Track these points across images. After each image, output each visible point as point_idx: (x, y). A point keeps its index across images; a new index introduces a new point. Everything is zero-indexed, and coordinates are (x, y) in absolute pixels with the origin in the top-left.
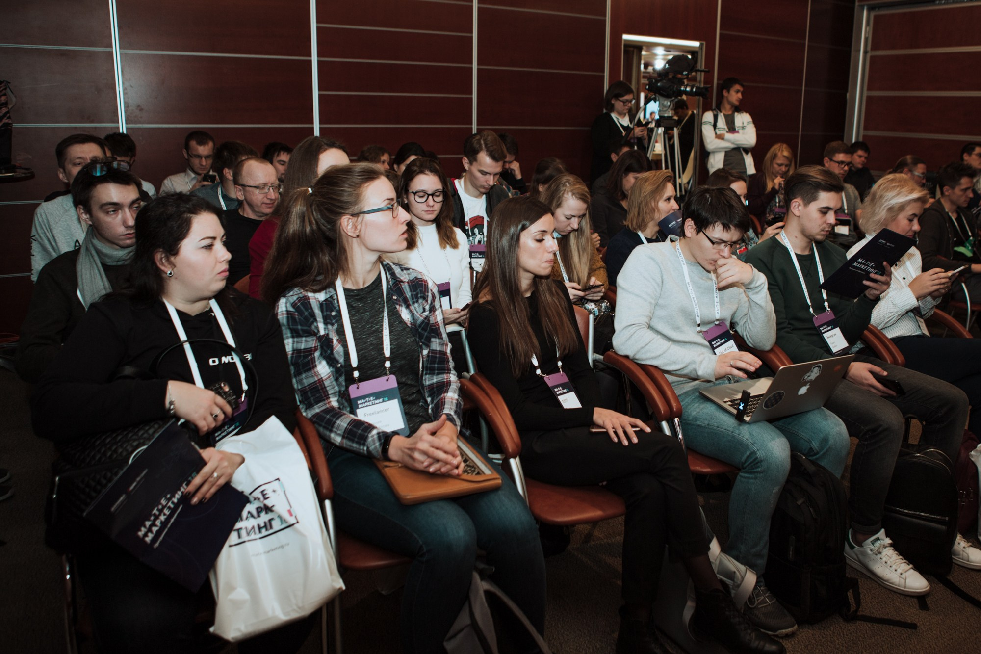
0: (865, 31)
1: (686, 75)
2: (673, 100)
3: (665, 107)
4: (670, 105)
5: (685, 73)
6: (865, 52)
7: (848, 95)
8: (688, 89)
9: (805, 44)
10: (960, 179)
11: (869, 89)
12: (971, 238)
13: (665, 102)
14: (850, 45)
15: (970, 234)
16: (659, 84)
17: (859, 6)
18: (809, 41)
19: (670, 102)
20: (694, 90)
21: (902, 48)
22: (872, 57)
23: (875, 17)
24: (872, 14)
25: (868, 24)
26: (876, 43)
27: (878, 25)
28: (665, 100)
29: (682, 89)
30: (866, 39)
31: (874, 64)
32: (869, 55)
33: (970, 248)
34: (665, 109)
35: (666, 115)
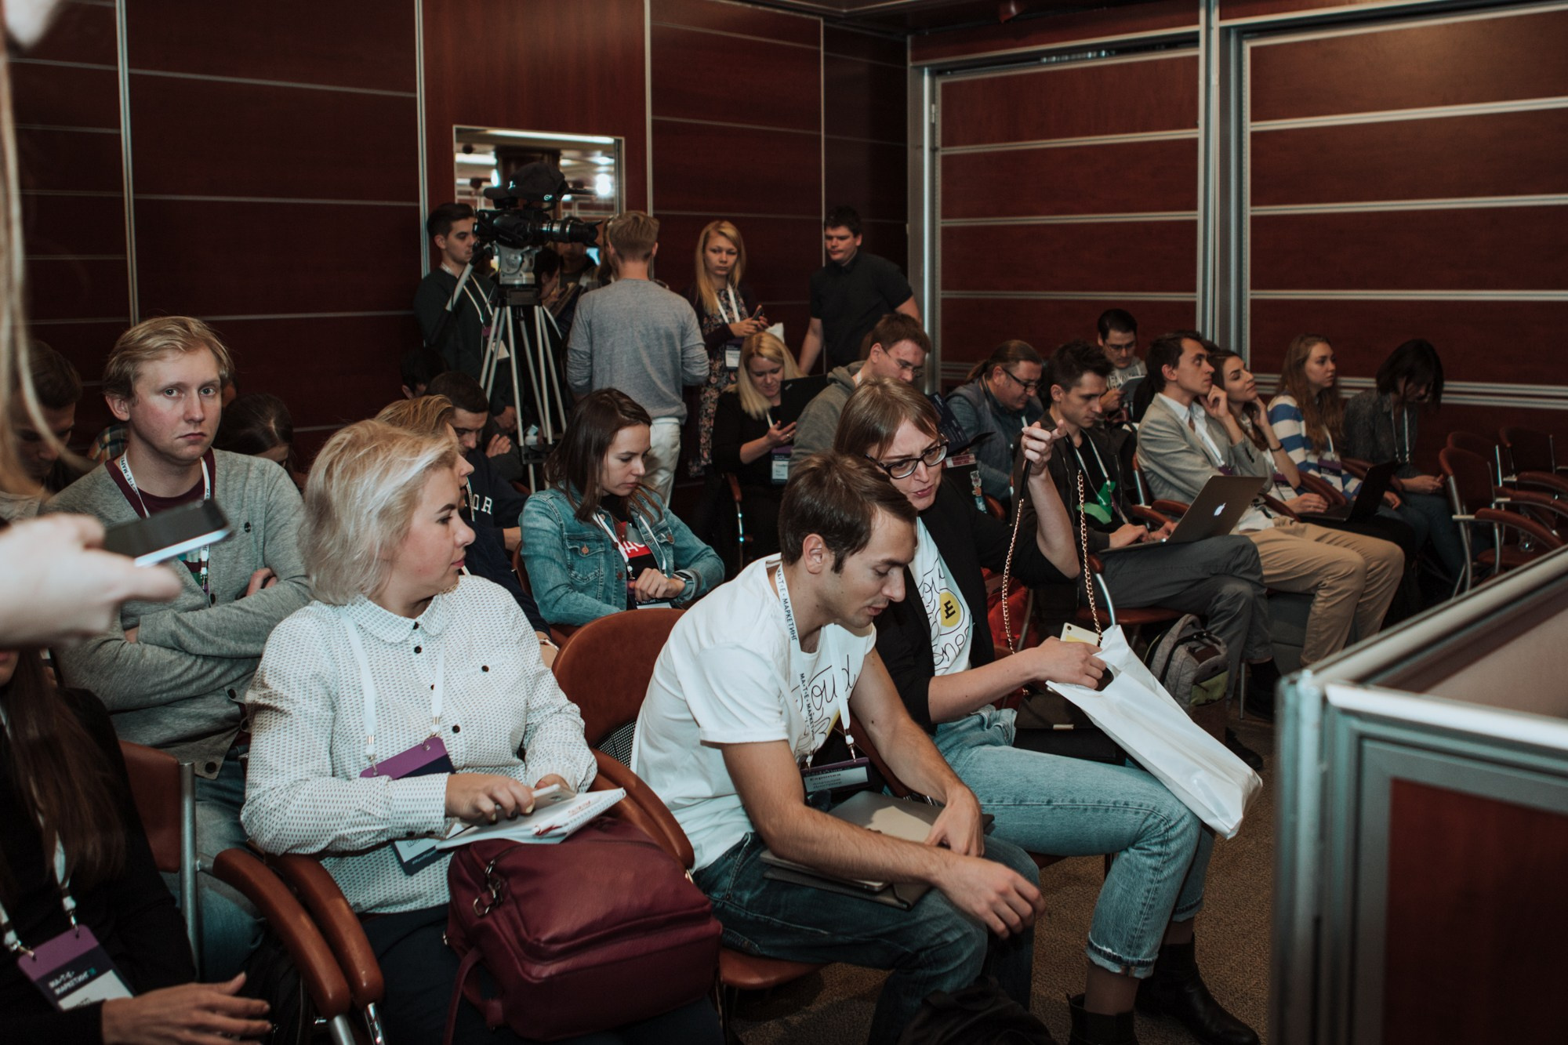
0: (928, 113)
1: (549, 201)
2: (528, 252)
3: (513, 266)
4: (523, 261)
5: (548, 197)
6: (933, 150)
7: (908, 226)
8: (556, 228)
9: (820, 136)
10: (1080, 375)
11: (945, 216)
12: (1108, 482)
13: (512, 257)
14: (903, 138)
15: (1106, 475)
16: (495, 222)
17: (914, 67)
18: (826, 133)
19: (523, 256)
20: (568, 229)
21: (993, 141)
22: (945, 158)
23: (945, 86)
24: (939, 82)
25: (933, 101)
26: (951, 131)
27: (950, 99)
28: (511, 253)
29: (545, 229)
30: (933, 126)
31: (950, 168)
32: (939, 154)
33: (1104, 503)
34: (513, 270)
35: (517, 282)
